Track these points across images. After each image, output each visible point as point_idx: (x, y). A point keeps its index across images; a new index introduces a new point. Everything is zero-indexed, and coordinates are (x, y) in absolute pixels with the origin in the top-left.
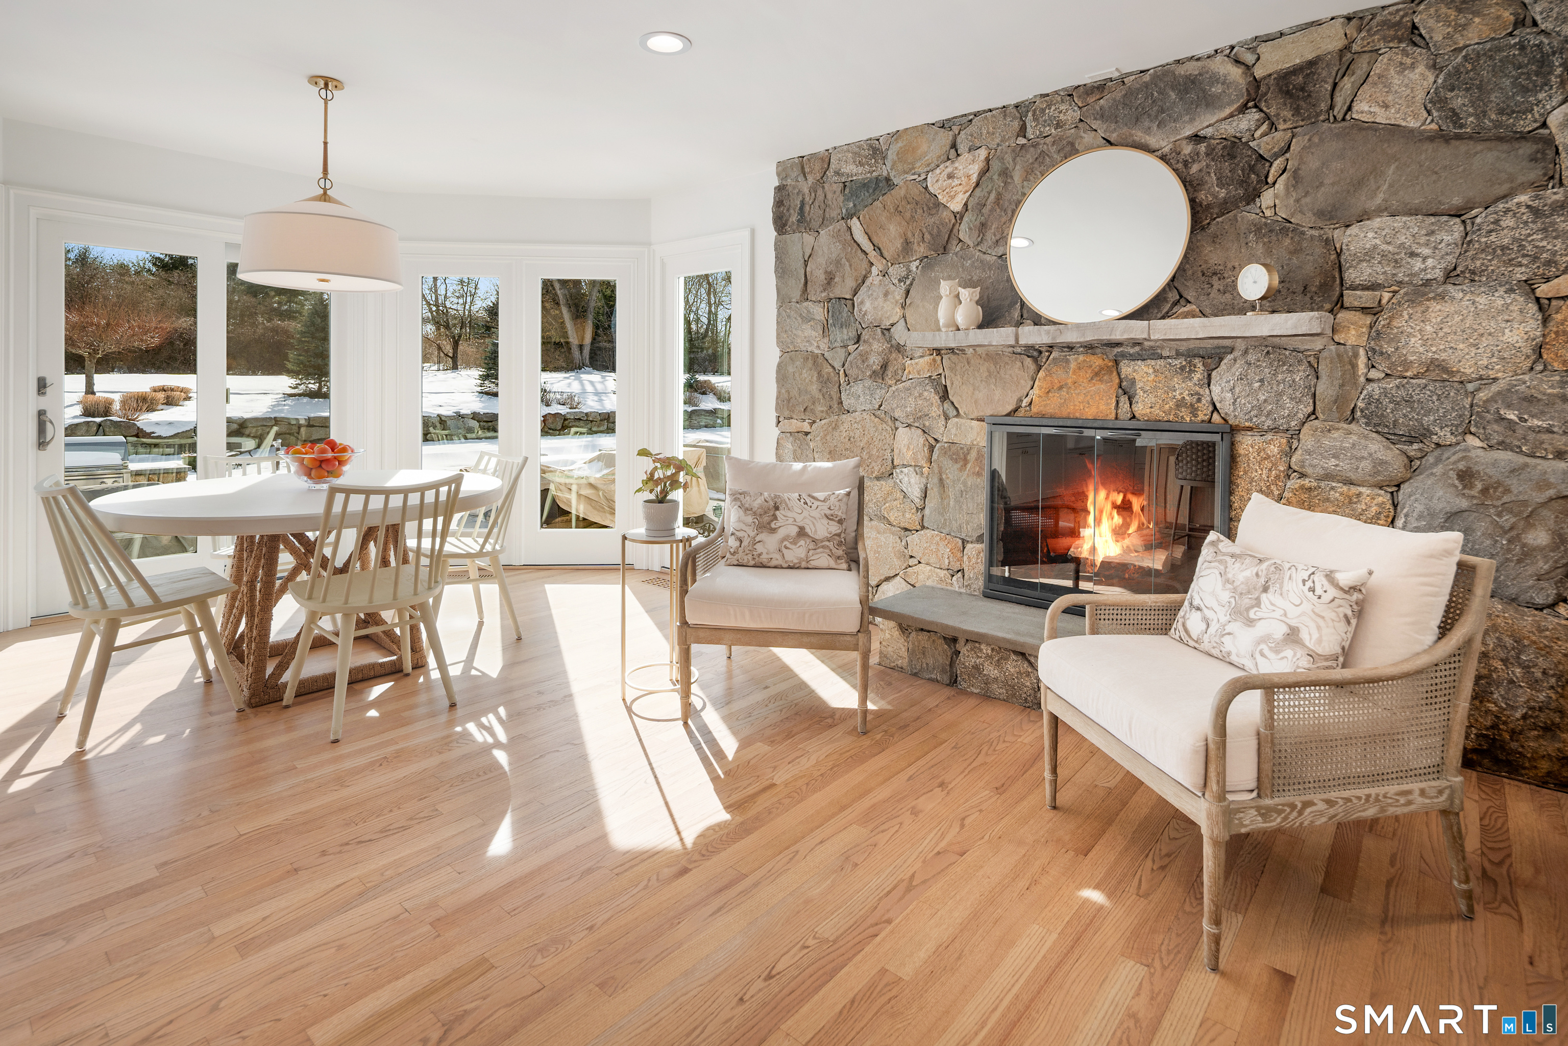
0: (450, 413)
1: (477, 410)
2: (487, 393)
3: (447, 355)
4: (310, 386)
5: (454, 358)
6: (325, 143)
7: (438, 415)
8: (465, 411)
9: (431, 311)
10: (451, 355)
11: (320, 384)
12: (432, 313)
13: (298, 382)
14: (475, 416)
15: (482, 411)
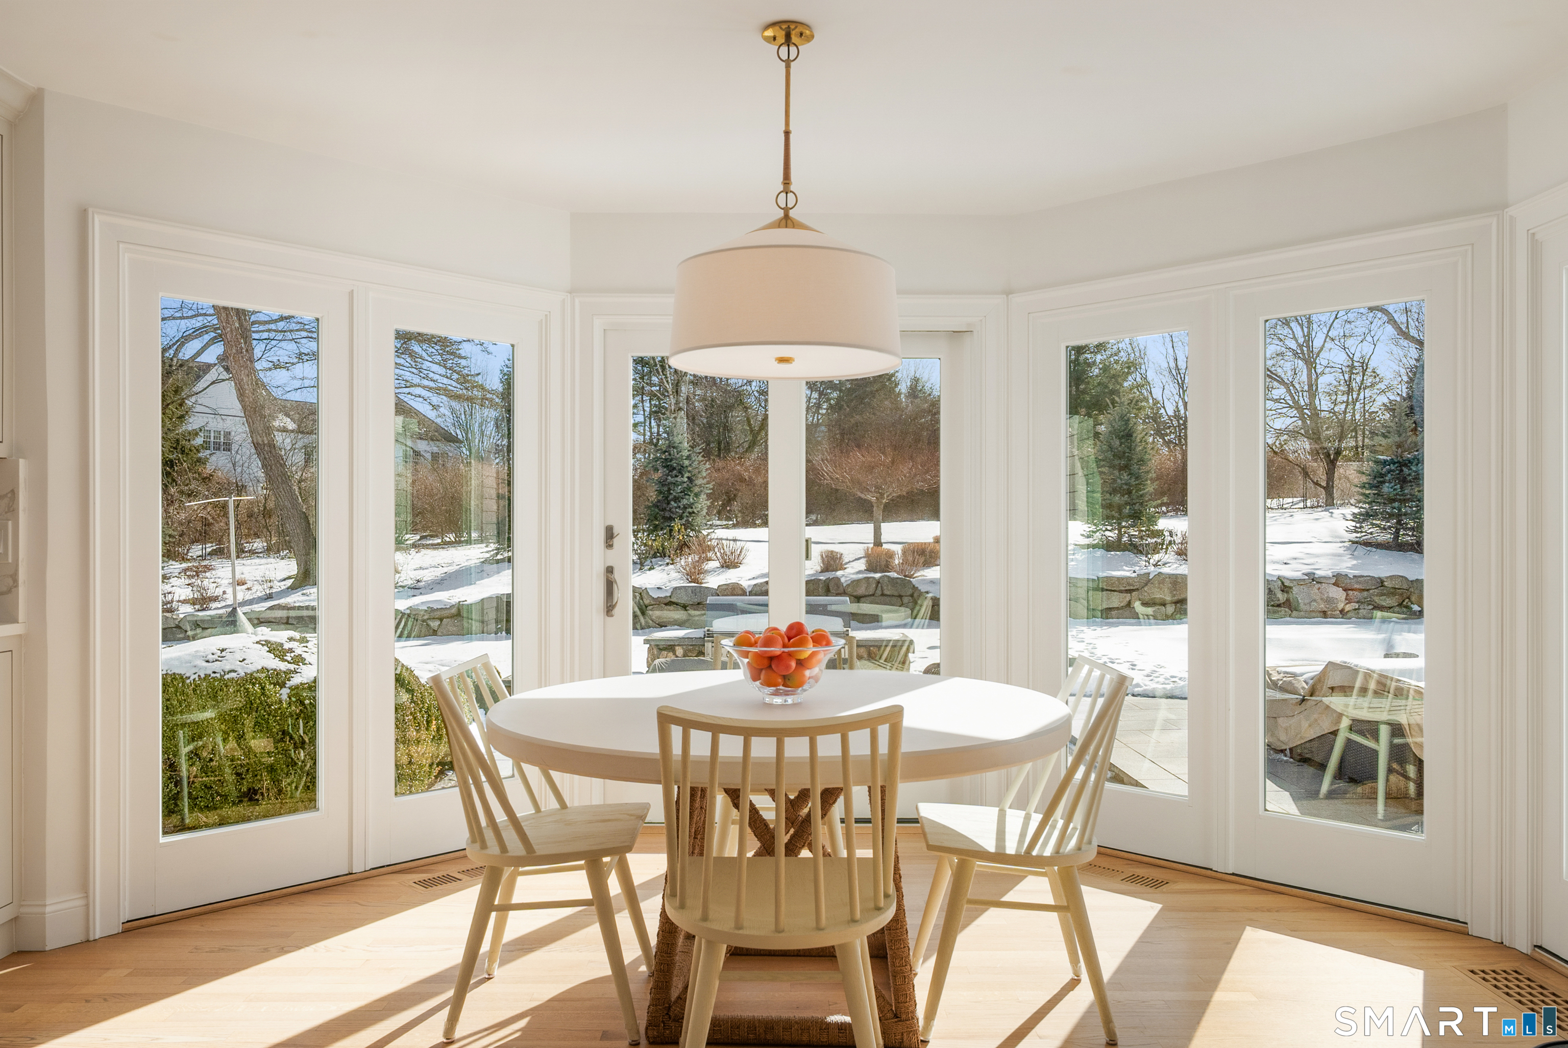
0: (1298, 575)
1: (1345, 571)
2: (1367, 544)
3: (1317, 484)
4: (1108, 533)
5: (1329, 489)
6: (787, 133)
7: (1279, 578)
8: (1324, 571)
9: (1302, 418)
10: (1324, 484)
11: (1120, 531)
12: (1304, 422)
13: (1093, 528)
14: (1339, 580)
15: (1352, 573)
